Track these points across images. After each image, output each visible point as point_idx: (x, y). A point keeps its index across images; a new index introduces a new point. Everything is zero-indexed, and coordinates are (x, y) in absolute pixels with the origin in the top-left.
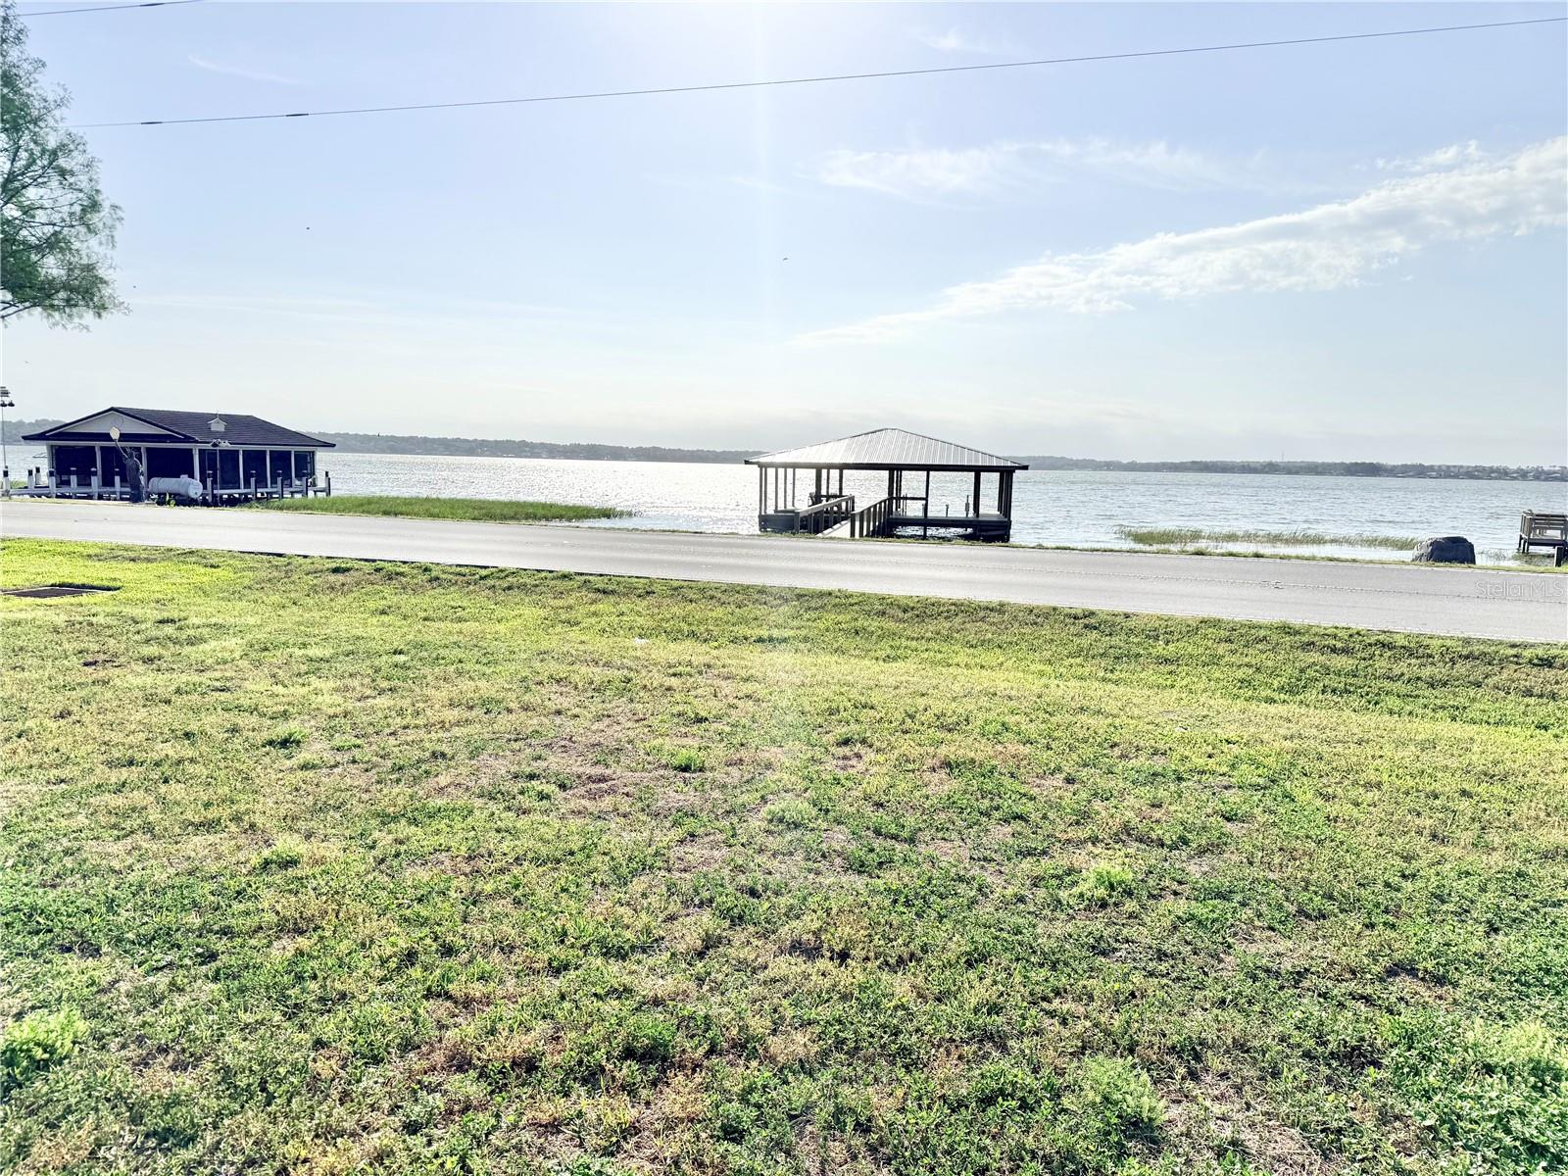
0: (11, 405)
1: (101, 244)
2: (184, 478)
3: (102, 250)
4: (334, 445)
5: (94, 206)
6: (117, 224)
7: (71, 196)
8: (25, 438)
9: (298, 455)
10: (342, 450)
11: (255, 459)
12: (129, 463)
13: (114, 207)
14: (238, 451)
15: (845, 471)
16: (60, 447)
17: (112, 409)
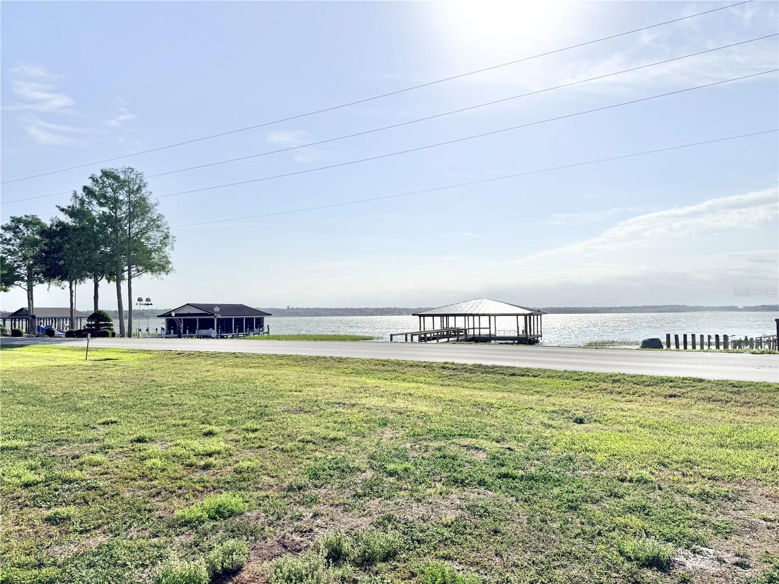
0: (151, 304)
1: (169, 249)
2: (211, 329)
3: (169, 251)
4: (271, 315)
5: (167, 237)
6: (174, 242)
7: (160, 234)
8: (158, 316)
9: (257, 319)
10: (276, 316)
11: (239, 322)
12: (177, 325)
13: (173, 237)
14: (232, 319)
15: (496, 317)
16: (170, 319)
17: (187, 304)
